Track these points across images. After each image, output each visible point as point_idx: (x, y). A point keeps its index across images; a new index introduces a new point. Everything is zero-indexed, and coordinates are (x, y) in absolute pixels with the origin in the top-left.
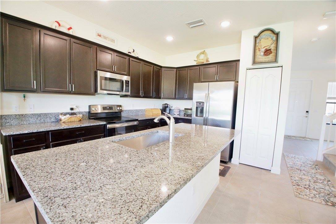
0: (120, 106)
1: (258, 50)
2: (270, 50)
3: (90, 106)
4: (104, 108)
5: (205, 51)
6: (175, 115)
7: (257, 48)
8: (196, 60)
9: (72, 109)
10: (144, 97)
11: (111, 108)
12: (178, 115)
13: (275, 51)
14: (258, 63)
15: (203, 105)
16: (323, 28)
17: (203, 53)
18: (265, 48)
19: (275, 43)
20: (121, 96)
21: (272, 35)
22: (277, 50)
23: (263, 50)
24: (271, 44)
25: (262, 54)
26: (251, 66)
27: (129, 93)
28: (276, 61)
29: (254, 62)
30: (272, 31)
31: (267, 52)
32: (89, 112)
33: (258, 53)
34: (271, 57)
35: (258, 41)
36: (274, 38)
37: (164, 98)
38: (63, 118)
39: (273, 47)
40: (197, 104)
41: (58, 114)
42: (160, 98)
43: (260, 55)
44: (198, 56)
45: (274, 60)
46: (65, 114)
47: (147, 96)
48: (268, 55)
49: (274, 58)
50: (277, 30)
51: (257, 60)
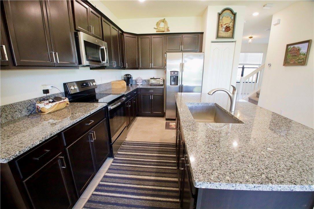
0: (93, 81)
1: (220, 26)
2: (229, 27)
3: (64, 84)
5: (164, 19)
6: (139, 86)
7: (220, 24)
8: (156, 27)
12: (141, 85)
13: (233, 29)
14: (221, 37)
15: (178, 74)
16: (256, 14)
17: (163, 21)
18: (226, 25)
19: (233, 21)
21: (231, 15)
22: (234, 28)
23: (225, 26)
24: (230, 23)
25: (224, 30)
26: (215, 40)
28: (232, 37)
29: (218, 37)
30: (231, 11)
31: (227, 29)
33: (220, 29)
34: (229, 33)
35: (221, 18)
36: (233, 18)
39: (231, 25)
40: (171, 74)
43: (222, 31)
44: (158, 24)
45: (231, 36)
48: (228, 31)
49: (231, 34)
50: (235, 11)
51: (220, 35)
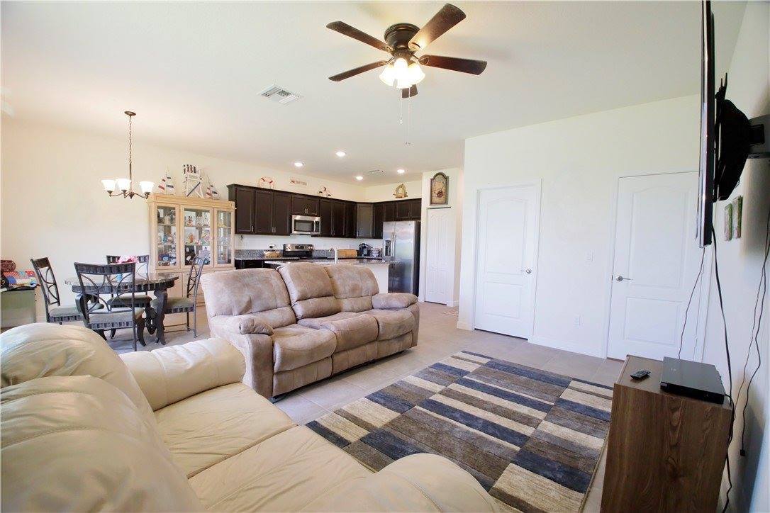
0: (311, 246)
2: (442, 192)
3: (284, 245)
4: (297, 247)
7: (433, 190)
8: (395, 194)
9: (271, 247)
10: (335, 236)
11: (302, 247)
12: (377, 256)
13: (445, 194)
14: (434, 204)
15: (391, 244)
17: (402, 186)
19: (445, 186)
20: (313, 236)
21: (443, 179)
22: (447, 193)
23: (437, 192)
24: (443, 187)
25: (437, 196)
26: (430, 206)
27: (319, 233)
28: (446, 202)
29: (431, 203)
30: (443, 176)
31: (440, 194)
32: (284, 250)
33: (433, 194)
34: (442, 199)
35: (433, 184)
36: (445, 182)
37: (359, 237)
38: (266, 253)
39: (444, 190)
40: (386, 244)
41: (262, 251)
42: (355, 237)
43: (435, 197)
44: (397, 190)
45: (444, 202)
46: (267, 251)
47: (338, 234)
48: (440, 197)
49: (445, 200)
50: (446, 175)
51: (434, 201)
